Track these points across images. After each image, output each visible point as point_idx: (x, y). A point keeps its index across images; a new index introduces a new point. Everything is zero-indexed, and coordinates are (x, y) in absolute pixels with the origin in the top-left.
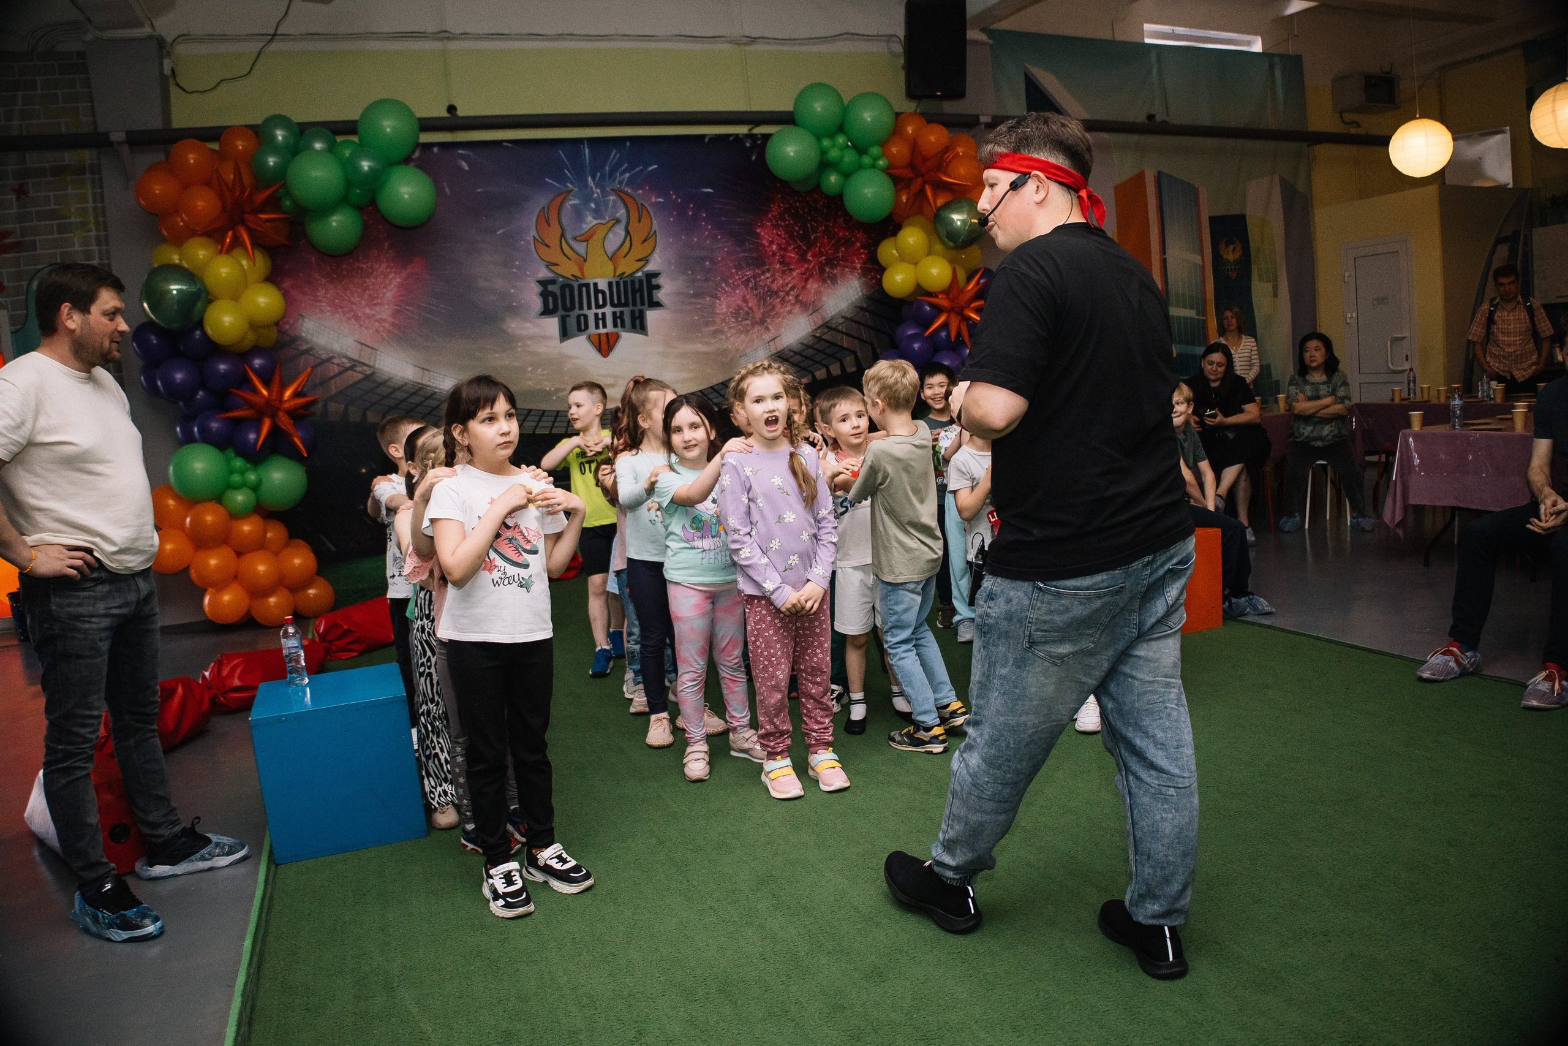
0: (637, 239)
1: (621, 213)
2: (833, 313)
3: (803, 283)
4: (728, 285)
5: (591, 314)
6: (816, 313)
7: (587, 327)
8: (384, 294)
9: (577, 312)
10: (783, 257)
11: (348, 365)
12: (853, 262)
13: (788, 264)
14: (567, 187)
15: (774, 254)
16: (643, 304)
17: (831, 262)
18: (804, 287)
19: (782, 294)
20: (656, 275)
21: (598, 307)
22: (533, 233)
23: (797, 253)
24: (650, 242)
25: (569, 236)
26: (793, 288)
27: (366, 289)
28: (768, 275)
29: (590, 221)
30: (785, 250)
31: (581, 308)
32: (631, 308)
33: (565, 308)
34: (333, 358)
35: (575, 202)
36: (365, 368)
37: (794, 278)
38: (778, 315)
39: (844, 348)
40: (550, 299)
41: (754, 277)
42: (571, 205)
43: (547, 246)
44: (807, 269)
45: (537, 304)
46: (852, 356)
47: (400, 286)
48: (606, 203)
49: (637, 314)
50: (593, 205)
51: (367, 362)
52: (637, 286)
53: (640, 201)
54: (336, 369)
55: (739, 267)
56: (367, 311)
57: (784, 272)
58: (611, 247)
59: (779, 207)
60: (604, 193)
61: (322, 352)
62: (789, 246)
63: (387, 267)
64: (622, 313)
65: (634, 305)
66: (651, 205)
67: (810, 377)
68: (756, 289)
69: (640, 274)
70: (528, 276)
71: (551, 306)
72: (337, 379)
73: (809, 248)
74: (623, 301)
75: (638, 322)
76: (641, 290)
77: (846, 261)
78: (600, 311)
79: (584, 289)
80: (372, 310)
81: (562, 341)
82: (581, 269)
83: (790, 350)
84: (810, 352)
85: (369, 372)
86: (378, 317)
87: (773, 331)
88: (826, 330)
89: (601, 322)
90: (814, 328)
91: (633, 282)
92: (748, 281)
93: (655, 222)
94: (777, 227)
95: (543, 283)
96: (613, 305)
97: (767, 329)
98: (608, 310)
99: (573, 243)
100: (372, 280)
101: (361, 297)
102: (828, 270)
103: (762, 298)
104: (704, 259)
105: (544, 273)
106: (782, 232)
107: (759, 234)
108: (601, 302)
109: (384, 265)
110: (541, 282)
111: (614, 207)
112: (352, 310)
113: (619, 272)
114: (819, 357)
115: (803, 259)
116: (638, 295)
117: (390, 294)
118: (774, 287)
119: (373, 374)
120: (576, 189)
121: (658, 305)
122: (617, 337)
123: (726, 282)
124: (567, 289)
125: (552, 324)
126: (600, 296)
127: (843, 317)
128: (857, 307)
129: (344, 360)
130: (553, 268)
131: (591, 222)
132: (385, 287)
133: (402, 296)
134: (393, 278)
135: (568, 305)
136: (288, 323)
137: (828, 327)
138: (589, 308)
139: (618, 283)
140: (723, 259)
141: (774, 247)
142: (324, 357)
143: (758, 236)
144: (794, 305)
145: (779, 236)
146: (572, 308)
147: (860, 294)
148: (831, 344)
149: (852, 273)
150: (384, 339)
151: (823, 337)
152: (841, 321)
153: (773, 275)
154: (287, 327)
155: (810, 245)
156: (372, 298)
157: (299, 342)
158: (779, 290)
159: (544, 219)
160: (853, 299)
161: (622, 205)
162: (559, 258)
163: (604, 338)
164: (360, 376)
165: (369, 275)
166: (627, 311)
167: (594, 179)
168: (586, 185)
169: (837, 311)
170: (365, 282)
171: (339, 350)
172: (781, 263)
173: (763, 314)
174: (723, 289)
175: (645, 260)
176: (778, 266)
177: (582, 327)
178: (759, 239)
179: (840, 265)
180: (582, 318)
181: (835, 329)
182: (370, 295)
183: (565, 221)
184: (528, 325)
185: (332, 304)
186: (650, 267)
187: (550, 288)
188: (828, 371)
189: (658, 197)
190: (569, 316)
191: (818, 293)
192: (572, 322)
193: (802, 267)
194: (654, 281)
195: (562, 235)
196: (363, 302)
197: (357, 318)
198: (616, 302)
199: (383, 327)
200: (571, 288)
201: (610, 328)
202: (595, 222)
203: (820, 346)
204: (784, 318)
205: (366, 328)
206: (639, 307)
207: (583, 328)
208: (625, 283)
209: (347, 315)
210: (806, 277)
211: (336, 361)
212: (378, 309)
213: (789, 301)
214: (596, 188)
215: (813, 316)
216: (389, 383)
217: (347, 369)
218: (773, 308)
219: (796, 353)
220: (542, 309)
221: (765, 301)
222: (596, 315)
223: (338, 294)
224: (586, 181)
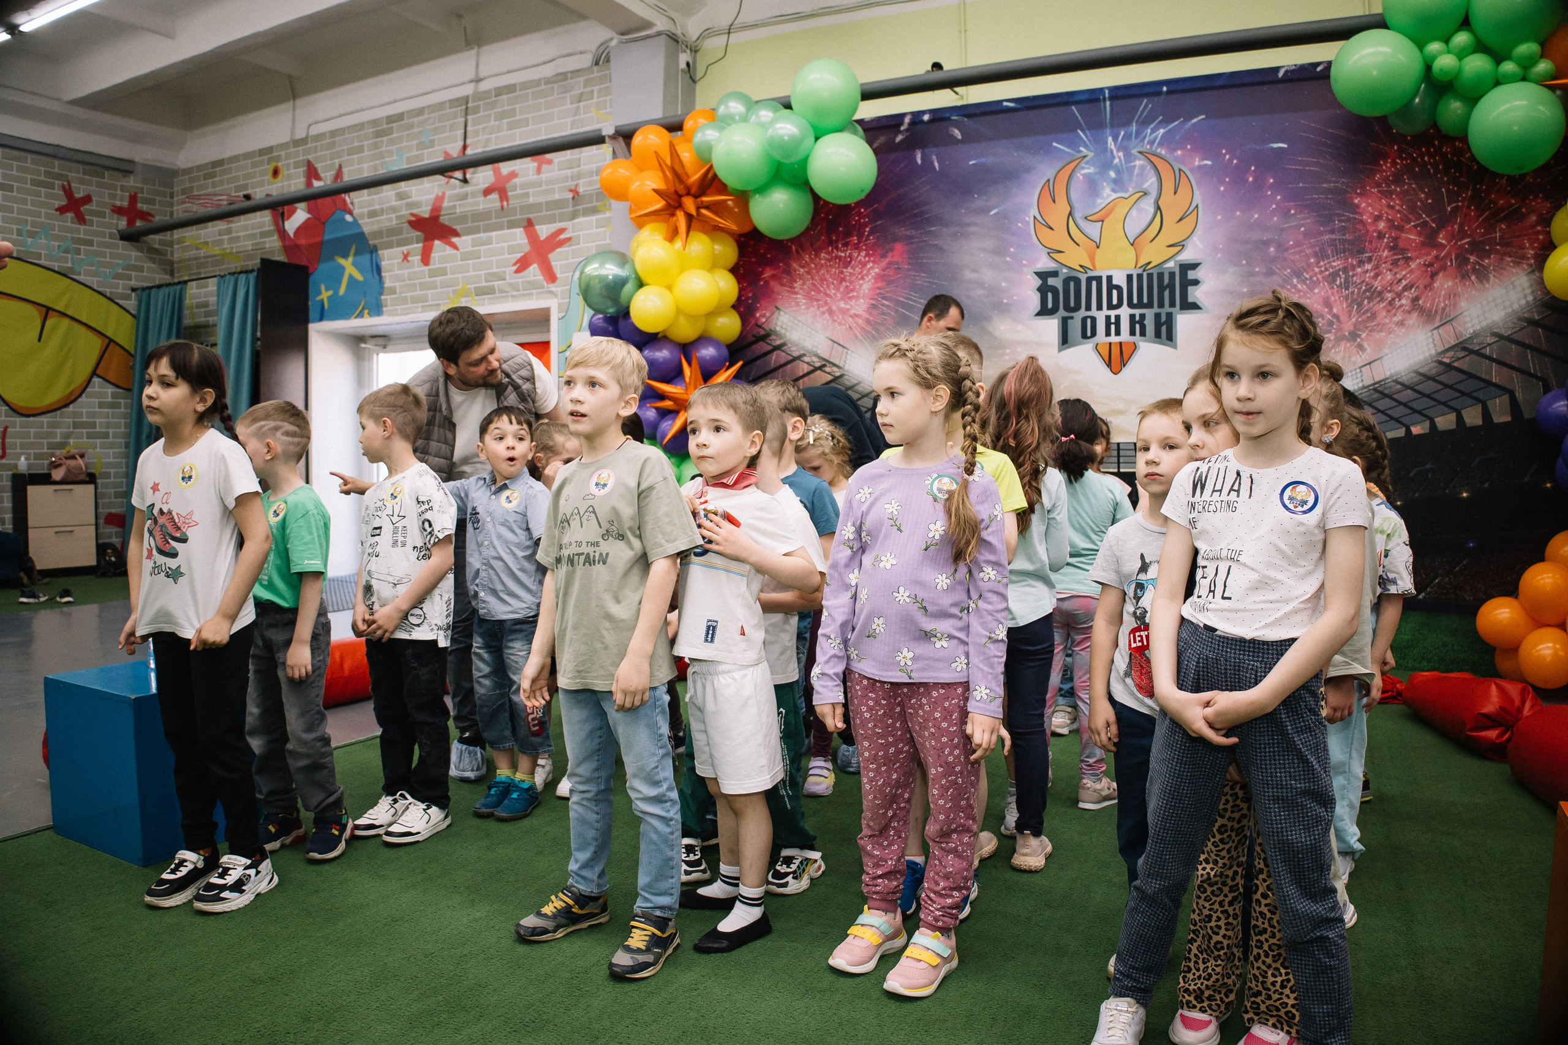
0: (1171, 215)
1: (1151, 182)
2: (1478, 327)
3: (1428, 280)
4: (1304, 282)
5: (1101, 317)
6: (1448, 327)
7: (1094, 333)
8: (861, 286)
9: (1083, 313)
10: (1395, 239)
11: (818, 365)
12: (1523, 247)
13: (1404, 250)
14: (1080, 151)
15: (1381, 236)
16: (1173, 304)
17: (1477, 248)
18: (1428, 287)
19: (1389, 296)
20: (1194, 266)
21: (1111, 307)
22: (1034, 212)
23: (1419, 234)
24: (1190, 221)
25: (1078, 215)
26: (1408, 288)
27: (843, 280)
28: (1368, 267)
29: (1107, 194)
30: (1400, 228)
31: (1088, 308)
32: (1156, 309)
33: (1067, 308)
34: (804, 355)
35: (1089, 170)
36: (835, 369)
37: (1411, 272)
38: (1380, 327)
39: (1489, 383)
40: (1050, 295)
41: (1345, 270)
42: (1084, 175)
43: (1051, 228)
44: (1437, 257)
45: (1034, 301)
46: (1506, 398)
47: (878, 277)
48: (1131, 170)
49: (1163, 319)
50: (1112, 174)
51: (837, 362)
52: (1166, 281)
53: (1177, 166)
54: (806, 368)
55: (1321, 255)
56: (842, 305)
57: (1395, 263)
58: (1133, 231)
59: (1394, 163)
60: (1129, 157)
61: (794, 348)
62: (1409, 221)
63: (867, 255)
64: (1143, 316)
65: (1161, 305)
66: (1192, 170)
67: (1427, 423)
68: (1347, 288)
69: (1171, 264)
70: (1025, 266)
71: (1050, 306)
72: (806, 379)
73: (1441, 226)
74: (1145, 300)
75: (1164, 329)
76: (1171, 286)
77: (1509, 245)
78: (1113, 313)
79: (1094, 283)
80: (846, 303)
81: (1060, 350)
82: (1092, 260)
83: (1396, 382)
84: (1429, 387)
85: (837, 374)
86: (852, 312)
87: (1369, 350)
88: (1461, 354)
89: (1113, 327)
90: (1440, 349)
91: (1161, 275)
92: (1335, 275)
93: (1196, 192)
94: (1388, 194)
95: (1043, 275)
96: (1131, 305)
97: (1361, 347)
98: (1125, 312)
99: (1083, 224)
100: (849, 270)
101: (837, 289)
102: (1472, 259)
103: (1356, 303)
104: (1266, 243)
105: (1045, 263)
106: (1396, 202)
107: (1358, 206)
108: (1115, 302)
109: (863, 253)
110: (1038, 274)
111: (1141, 175)
112: (826, 303)
113: (1142, 262)
114: (1445, 395)
115: (1430, 240)
116: (1167, 293)
117: (866, 286)
118: (1377, 284)
119: (841, 376)
120: (1091, 155)
121: (1195, 306)
122: (1135, 347)
123: (1298, 275)
124: (1072, 284)
125: (1051, 326)
126: (1115, 292)
127: (1494, 334)
128: (1520, 319)
129: (815, 359)
130: (1055, 256)
131: (1109, 196)
132: (862, 278)
133: (879, 288)
134: (871, 268)
135: (1072, 304)
136: (764, 316)
137: (1464, 349)
138: (1099, 308)
139: (1140, 276)
140: (1298, 244)
141: (1382, 225)
142: (796, 354)
143: (1355, 208)
144: (1409, 312)
145: (1392, 207)
146: (1077, 308)
147: (1530, 298)
148: (1470, 375)
149: (1517, 264)
150: (856, 337)
151: (1456, 364)
152: (1490, 340)
153: (1377, 267)
154: (764, 320)
155: (1443, 222)
156: (848, 290)
157: (773, 337)
158: (1385, 289)
159: (1049, 192)
160: (1516, 306)
161: (1152, 172)
162: (1065, 244)
163: (1116, 351)
164: (830, 378)
165: (847, 264)
166: (1149, 314)
167: (1115, 139)
168: (1105, 149)
169: (1484, 324)
170: (842, 272)
171: (810, 347)
172: (1391, 249)
173: (1355, 325)
174: (1295, 287)
175: (1181, 245)
176: (1386, 253)
177: (1088, 332)
178: (1356, 213)
179: (1497, 252)
180: (1089, 321)
181: (1478, 353)
182: (847, 287)
183: (1074, 197)
184: (1020, 327)
185: (808, 296)
186: (1186, 256)
187: (1051, 281)
188: (1460, 418)
189: (1203, 159)
190: (1072, 318)
191: (1452, 295)
192: (1075, 326)
193: (1428, 254)
194: (1191, 275)
195: (1070, 214)
196: (839, 295)
197: (831, 312)
198: (1135, 301)
199: (857, 323)
200: (1077, 281)
201: (1125, 336)
202: (1115, 196)
203: (1449, 378)
204: (1390, 333)
205: (840, 324)
206: (1167, 309)
207: (1089, 334)
208: (1150, 276)
209: (821, 309)
210: (1432, 271)
211: (806, 359)
212: (853, 302)
213: (1402, 306)
214: (1118, 151)
215: (1441, 330)
216: (858, 388)
217: (816, 369)
218: (1374, 316)
219: (1406, 387)
220: (1038, 308)
221: (1360, 305)
222: (1108, 318)
223: (813, 284)
224: (1106, 143)
